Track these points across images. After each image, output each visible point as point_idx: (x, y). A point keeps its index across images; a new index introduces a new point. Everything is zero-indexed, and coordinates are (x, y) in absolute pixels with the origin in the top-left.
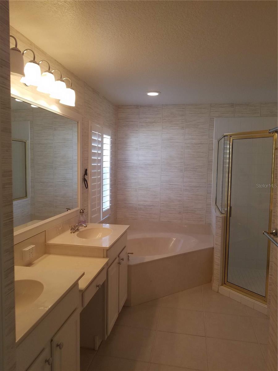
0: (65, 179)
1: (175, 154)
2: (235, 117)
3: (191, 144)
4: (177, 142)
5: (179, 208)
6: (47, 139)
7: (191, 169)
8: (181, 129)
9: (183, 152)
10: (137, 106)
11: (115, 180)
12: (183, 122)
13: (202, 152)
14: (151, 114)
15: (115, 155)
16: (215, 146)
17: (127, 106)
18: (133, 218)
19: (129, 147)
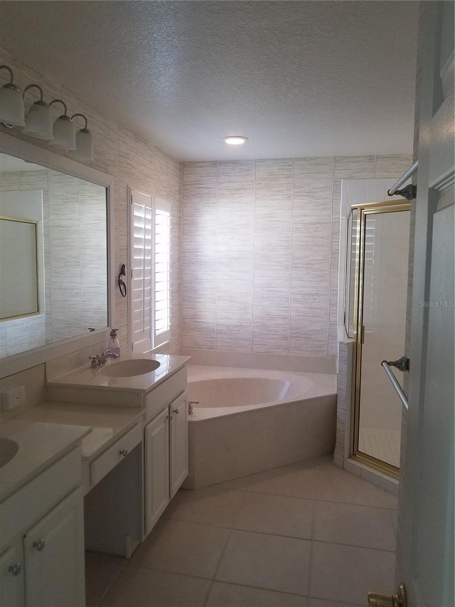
0: (99, 284)
1: (277, 240)
2: (375, 178)
3: (303, 223)
4: (280, 222)
5: (284, 330)
6: (70, 219)
7: (304, 266)
8: (287, 200)
9: (290, 237)
10: (216, 163)
11: (179, 284)
12: (290, 188)
13: (322, 237)
14: (236, 176)
15: (179, 243)
16: (342, 226)
17: (198, 162)
18: (210, 347)
19: (201, 229)
